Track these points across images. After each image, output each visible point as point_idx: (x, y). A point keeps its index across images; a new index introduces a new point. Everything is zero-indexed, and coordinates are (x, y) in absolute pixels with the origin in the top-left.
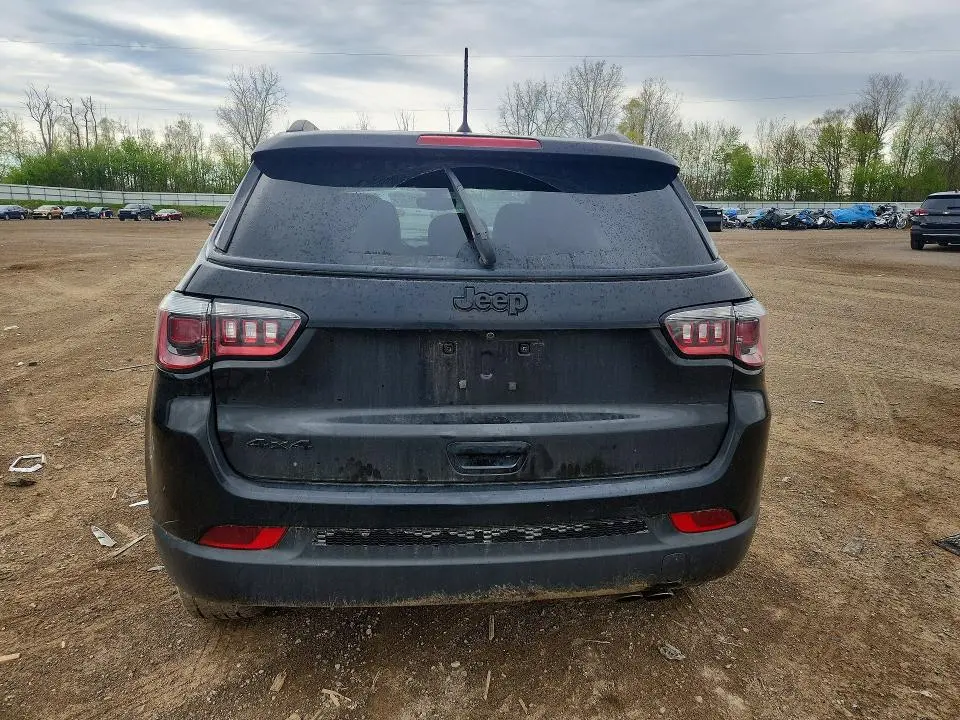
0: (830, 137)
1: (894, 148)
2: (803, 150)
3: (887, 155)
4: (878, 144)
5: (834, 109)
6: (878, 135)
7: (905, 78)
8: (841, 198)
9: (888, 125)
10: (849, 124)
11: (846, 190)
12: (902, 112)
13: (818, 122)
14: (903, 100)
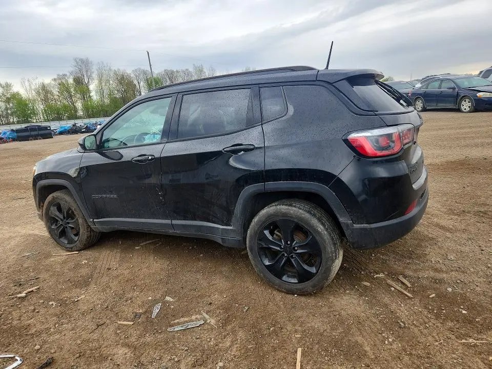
0: (64, 88)
1: (96, 92)
2: (52, 94)
3: (95, 96)
4: (89, 91)
5: (61, 74)
6: (87, 87)
7: (90, 60)
8: (80, 118)
9: (90, 82)
10: (71, 81)
11: (80, 113)
12: (95, 75)
13: (55, 80)
14: (93, 70)
